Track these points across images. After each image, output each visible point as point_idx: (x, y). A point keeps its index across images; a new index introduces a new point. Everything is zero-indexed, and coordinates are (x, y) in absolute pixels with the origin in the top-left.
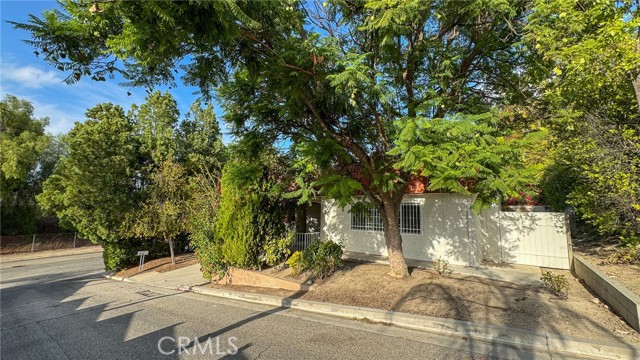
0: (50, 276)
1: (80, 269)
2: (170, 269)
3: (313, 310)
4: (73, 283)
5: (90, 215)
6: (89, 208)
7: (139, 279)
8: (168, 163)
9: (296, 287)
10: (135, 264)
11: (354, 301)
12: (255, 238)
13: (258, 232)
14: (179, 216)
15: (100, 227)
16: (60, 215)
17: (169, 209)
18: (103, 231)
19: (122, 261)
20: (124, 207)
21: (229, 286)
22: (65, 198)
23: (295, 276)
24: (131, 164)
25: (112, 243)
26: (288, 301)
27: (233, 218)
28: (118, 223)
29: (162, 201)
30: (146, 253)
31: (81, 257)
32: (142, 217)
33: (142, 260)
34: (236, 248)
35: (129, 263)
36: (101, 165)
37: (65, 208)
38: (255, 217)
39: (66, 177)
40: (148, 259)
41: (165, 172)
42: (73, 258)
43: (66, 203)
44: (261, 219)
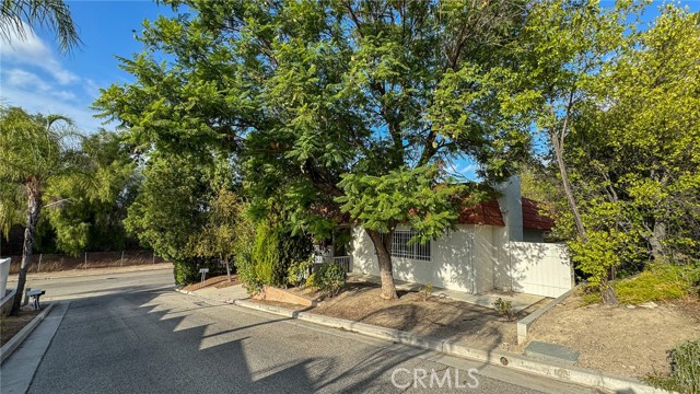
0: (134, 287)
1: (157, 283)
2: (226, 286)
3: (311, 320)
4: (150, 294)
5: (163, 237)
6: (162, 230)
7: (199, 292)
8: (223, 191)
9: (309, 303)
10: (199, 280)
11: (342, 315)
12: (281, 261)
13: (284, 256)
14: (232, 239)
15: (170, 247)
16: (140, 237)
17: (223, 232)
18: (172, 251)
19: (188, 277)
20: (189, 230)
21: (264, 302)
22: (144, 222)
23: (310, 295)
24: (194, 194)
25: (180, 261)
26: (296, 313)
27: (265, 243)
28: (184, 244)
29: (219, 226)
30: (207, 270)
31: (159, 272)
32: (202, 239)
33: (203, 277)
34: (265, 269)
35: (193, 279)
36: (169, 194)
37: (144, 231)
38: (281, 242)
39: (144, 204)
40: (209, 276)
41: (220, 200)
42: (152, 273)
43: (145, 226)
44: (286, 244)
